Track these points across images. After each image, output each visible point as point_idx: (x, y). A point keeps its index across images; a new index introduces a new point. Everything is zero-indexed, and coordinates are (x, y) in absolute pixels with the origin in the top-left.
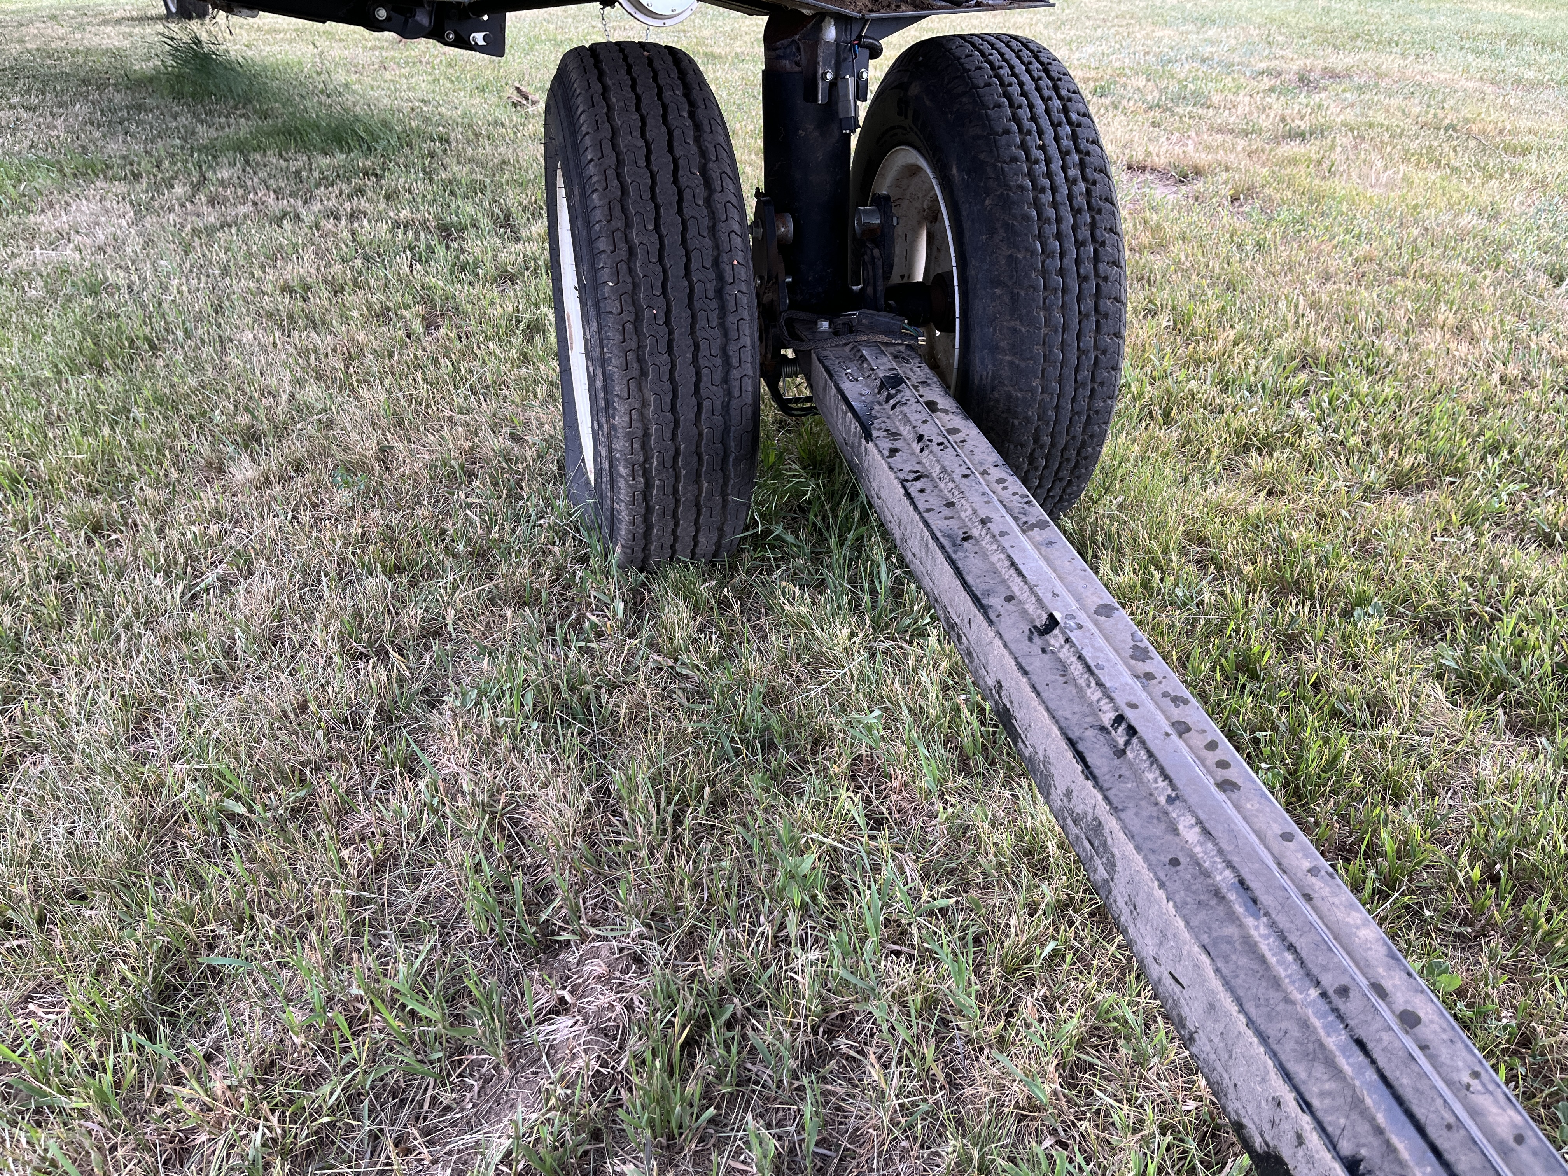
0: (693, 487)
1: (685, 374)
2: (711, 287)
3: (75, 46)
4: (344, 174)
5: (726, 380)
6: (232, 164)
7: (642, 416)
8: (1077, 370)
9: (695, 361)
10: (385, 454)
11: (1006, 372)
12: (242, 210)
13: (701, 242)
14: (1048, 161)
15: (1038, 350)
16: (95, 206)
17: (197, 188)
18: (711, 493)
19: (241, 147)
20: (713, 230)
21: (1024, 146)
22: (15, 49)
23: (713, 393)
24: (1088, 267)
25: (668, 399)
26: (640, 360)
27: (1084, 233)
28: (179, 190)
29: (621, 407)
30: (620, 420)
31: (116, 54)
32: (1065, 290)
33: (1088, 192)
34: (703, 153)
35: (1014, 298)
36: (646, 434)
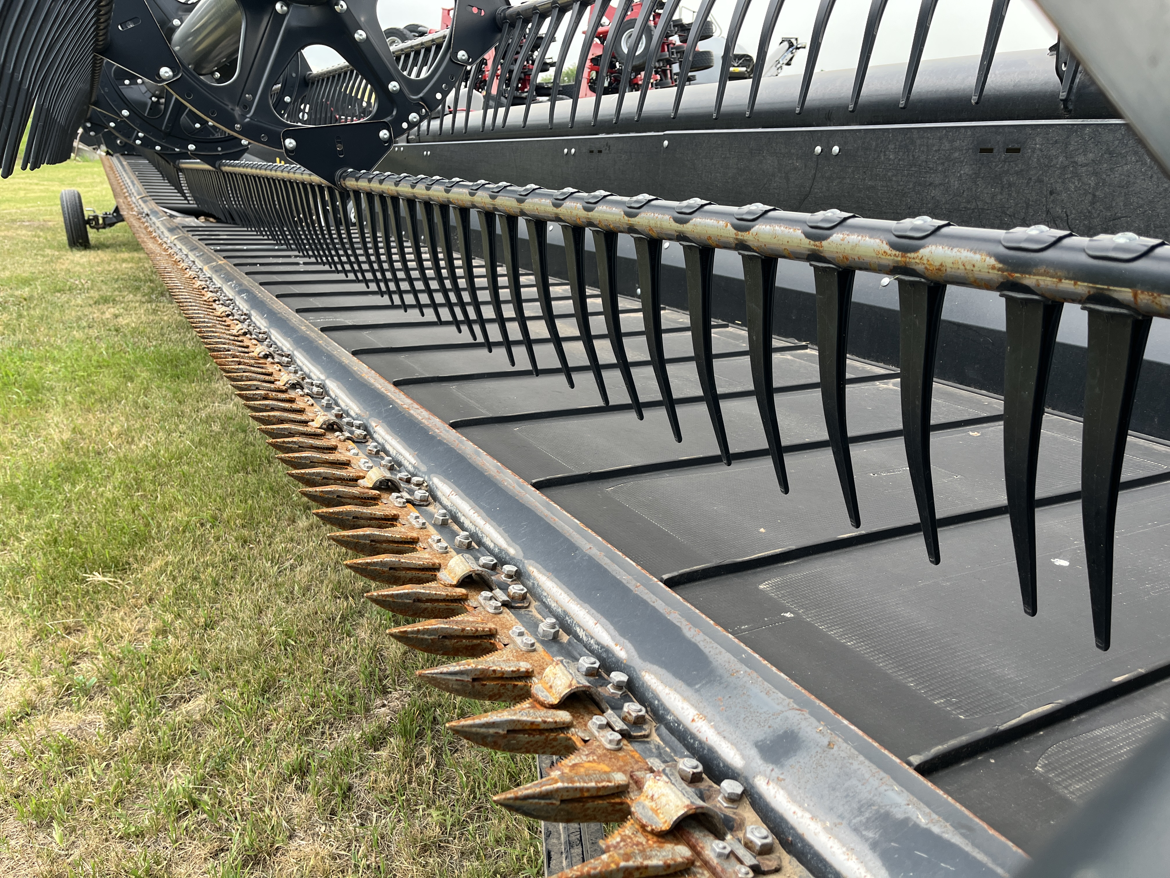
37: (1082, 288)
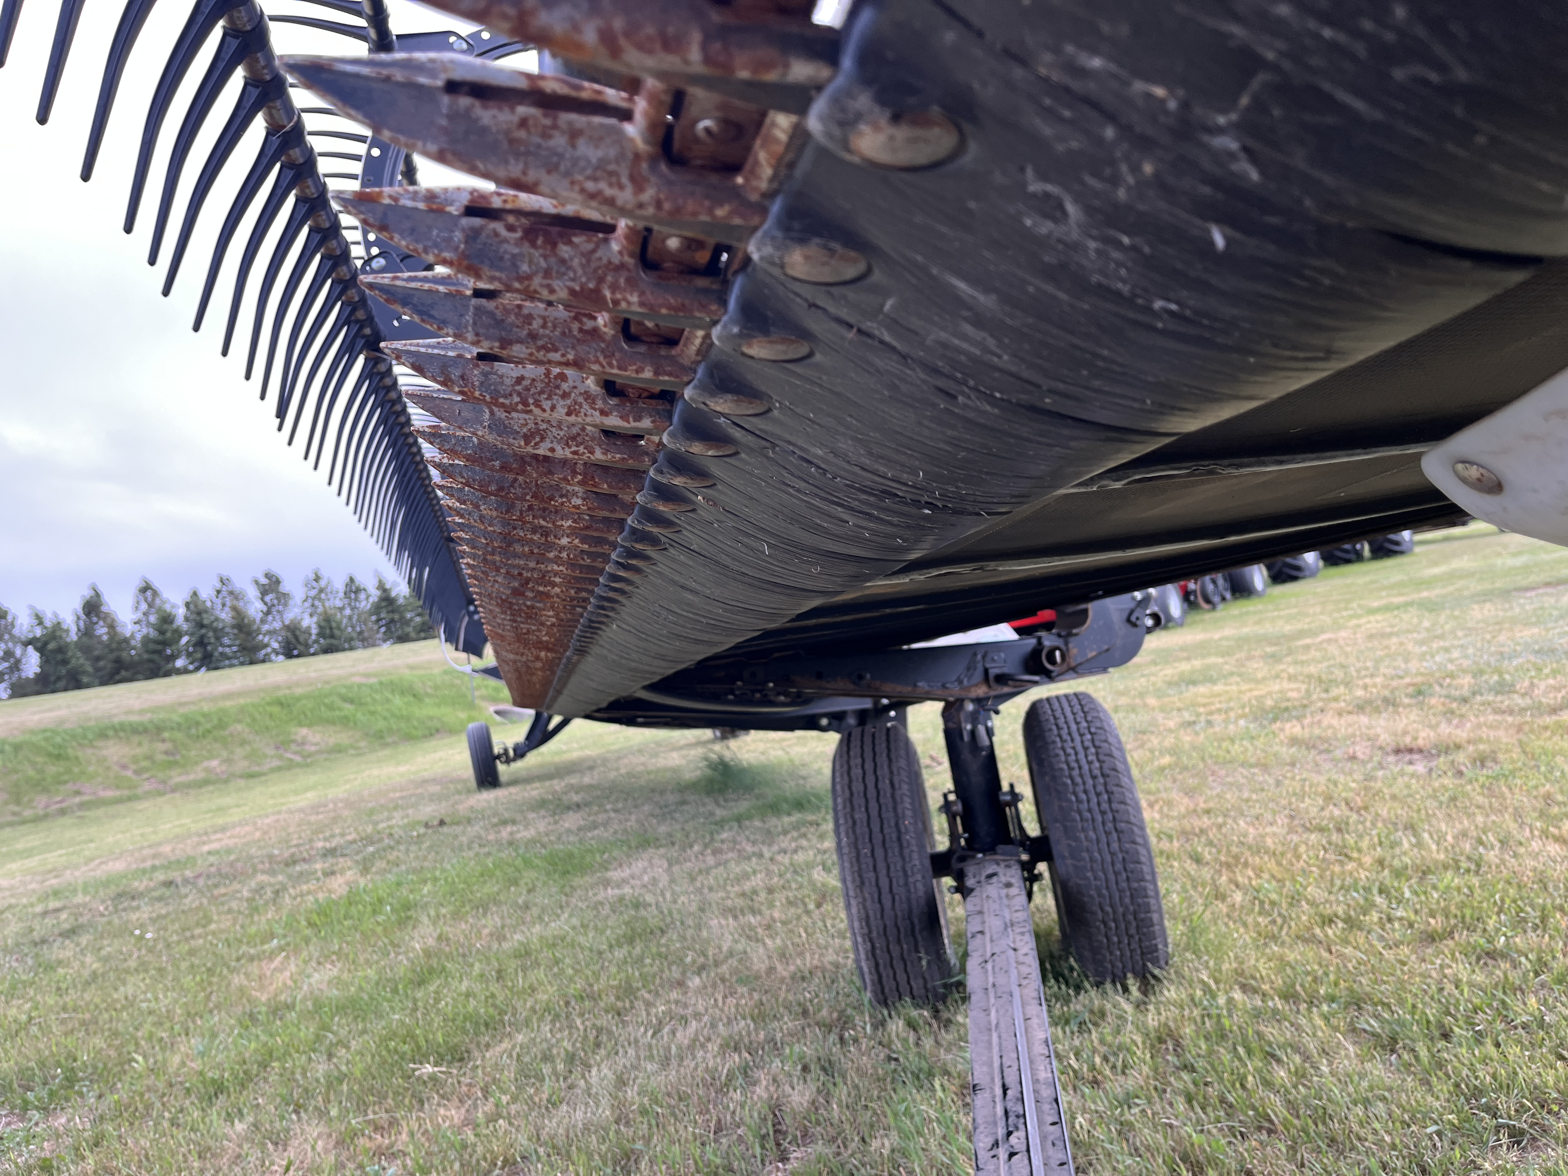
0: (898, 948)
1: (884, 882)
2: (894, 836)
3: (651, 767)
4: (796, 827)
5: (906, 884)
6: (731, 829)
7: (865, 907)
8: (1113, 864)
9: (888, 875)
10: (771, 970)
11: (1071, 870)
12: (730, 855)
13: (888, 815)
14: (1076, 754)
15: (1085, 855)
16: (646, 864)
17: (706, 846)
18: (909, 951)
19: (739, 819)
20: (895, 809)
21: (1063, 749)
22: (612, 775)
23: (900, 891)
24: (1105, 806)
25: (876, 896)
26: (860, 876)
27: (1100, 788)
28: (696, 848)
29: (853, 902)
30: (854, 910)
31: (675, 770)
32: (1093, 820)
33: (1101, 768)
34: (891, 773)
35: (1065, 827)
36: (868, 917)
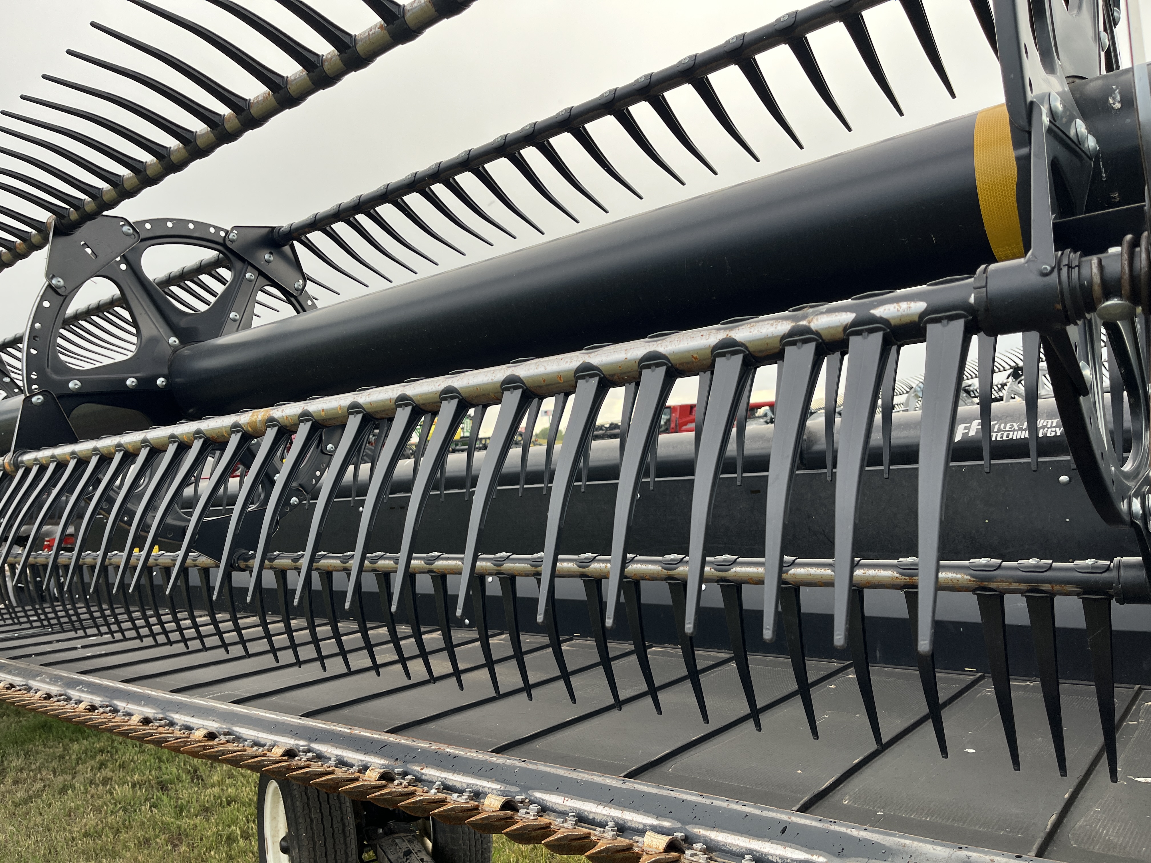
37: (1023, 586)
